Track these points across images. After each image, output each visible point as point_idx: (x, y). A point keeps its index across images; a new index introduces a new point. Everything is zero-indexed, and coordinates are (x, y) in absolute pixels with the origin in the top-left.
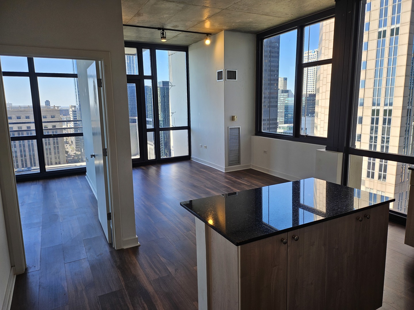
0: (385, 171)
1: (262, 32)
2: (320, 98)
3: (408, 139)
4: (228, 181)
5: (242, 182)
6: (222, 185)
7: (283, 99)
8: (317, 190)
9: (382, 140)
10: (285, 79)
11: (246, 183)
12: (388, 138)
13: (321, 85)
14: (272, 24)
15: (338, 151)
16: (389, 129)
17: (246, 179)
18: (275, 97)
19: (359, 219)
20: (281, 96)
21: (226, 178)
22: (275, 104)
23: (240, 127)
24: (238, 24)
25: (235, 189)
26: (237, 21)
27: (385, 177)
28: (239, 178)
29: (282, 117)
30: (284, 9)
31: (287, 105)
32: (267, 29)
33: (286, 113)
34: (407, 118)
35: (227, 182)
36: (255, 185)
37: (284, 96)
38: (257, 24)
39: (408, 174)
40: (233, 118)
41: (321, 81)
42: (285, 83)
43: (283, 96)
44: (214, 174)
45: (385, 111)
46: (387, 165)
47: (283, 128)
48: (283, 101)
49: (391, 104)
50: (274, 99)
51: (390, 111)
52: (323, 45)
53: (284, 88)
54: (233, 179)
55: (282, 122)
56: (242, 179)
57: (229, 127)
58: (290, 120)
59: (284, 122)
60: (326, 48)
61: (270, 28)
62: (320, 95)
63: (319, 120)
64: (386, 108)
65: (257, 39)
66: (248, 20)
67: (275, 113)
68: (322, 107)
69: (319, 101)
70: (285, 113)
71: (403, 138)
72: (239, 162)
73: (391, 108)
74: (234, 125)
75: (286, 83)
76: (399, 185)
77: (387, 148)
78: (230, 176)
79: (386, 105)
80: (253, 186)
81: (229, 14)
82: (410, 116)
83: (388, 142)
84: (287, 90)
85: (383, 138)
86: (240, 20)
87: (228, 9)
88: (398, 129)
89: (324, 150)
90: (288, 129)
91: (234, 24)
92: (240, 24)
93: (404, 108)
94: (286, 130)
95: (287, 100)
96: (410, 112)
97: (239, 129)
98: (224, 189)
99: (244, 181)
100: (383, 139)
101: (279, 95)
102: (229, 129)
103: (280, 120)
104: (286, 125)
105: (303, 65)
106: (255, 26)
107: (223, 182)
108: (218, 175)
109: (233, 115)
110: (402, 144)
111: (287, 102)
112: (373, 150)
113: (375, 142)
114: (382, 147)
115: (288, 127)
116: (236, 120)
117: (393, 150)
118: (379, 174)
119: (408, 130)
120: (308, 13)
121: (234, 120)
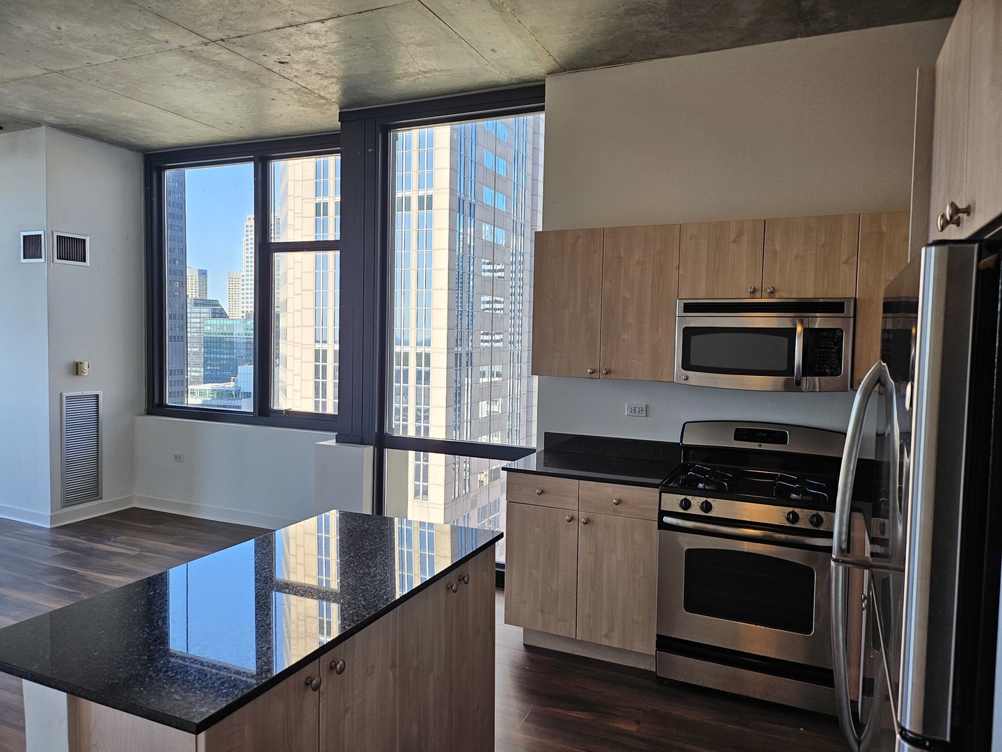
0: (426, 479)
1: (158, 150)
2: (290, 324)
3: (459, 411)
4: (64, 551)
5: (113, 549)
6: (45, 567)
7: (198, 320)
8: (291, 541)
9: (417, 415)
10: (203, 273)
11: (124, 551)
12: (427, 411)
13: (290, 294)
14: (189, 138)
15: (363, 442)
16: (428, 391)
17: (123, 537)
18: (177, 316)
19: (451, 587)
20: (193, 313)
21: (55, 544)
22: (178, 332)
23: (100, 393)
24: (94, 118)
25: (92, 573)
26: (92, 111)
27: (426, 493)
28: (100, 538)
29: (196, 365)
30: (223, 110)
31: (209, 336)
32: (174, 148)
33: (209, 355)
34: (456, 370)
35: (61, 555)
36: (154, 552)
37: (202, 315)
38: (148, 130)
39: (465, 480)
40: (76, 369)
41: (289, 286)
42: (201, 283)
43: (198, 315)
44: (11, 539)
45: (419, 356)
46: (428, 465)
47: (202, 393)
48: (198, 325)
49: (428, 343)
50: (175, 319)
51: (428, 356)
52: (291, 206)
53: (200, 295)
54: (81, 543)
55: (198, 378)
56: (109, 540)
57: (65, 394)
58: (218, 373)
59: (204, 379)
60: (296, 215)
61: (182, 146)
62: (290, 316)
63: (290, 374)
64: (420, 350)
65: (145, 167)
66: (123, 114)
67: (178, 356)
68: (295, 344)
69: (288, 329)
70: (206, 355)
71: (452, 409)
72: (95, 493)
73: (428, 350)
74: (82, 388)
75: (206, 283)
76: (451, 504)
77: (427, 429)
78: (69, 538)
79: (419, 344)
80: (149, 554)
81: (69, 87)
82: (460, 366)
83: (427, 418)
84: (208, 299)
85: (418, 410)
86: (101, 110)
87: (66, 73)
88: (444, 392)
89: (332, 442)
90: (215, 396)
91: (79, 116)
92: (99, 120)
93: (450, 351)
94: (209, 399)
95: (210, 325)
96: (460, 359)
97: (98, 399)
98: (55, 578)
99: (116, 544)
100: (418, 412)
101: (189, 310)
102: (64, 398)
103: (193, 374)
104: (209, 386)
105: (272, 247)
106: (143, 132)
107: (46, 556)
108: (26, 538)
109: (78, 360)
110: (452, 423)
111: (209, 328)
112: (422, 435)
113: (404, 420)
114: (418, 429)
115: (214, 390)
116: (86, 374)
117: (438, 432)
118: (415, 487)
119: (460, 394)
120: (279, 132)
121: (81, 375)
